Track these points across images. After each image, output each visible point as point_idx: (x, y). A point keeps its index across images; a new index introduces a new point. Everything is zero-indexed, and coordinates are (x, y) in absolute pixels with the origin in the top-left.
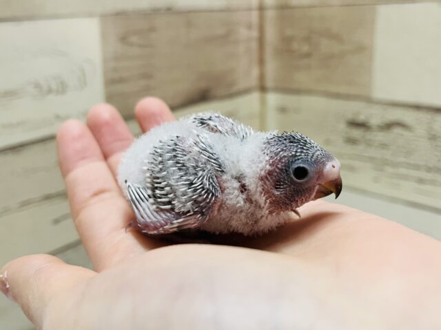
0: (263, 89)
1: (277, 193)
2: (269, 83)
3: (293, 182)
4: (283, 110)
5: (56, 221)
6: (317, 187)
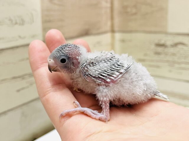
0: (113, 31)
2: (116, 29)
4: (123, 41)
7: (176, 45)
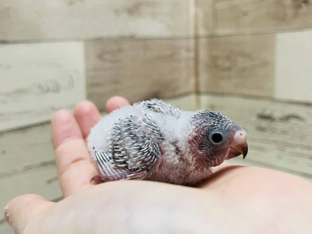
0: (198, 93)
1: (200, 153)
2: (202, 88)
3: (212, 145)
4: (211, 107)
5: (49, 182)
6: (229, 149)
7: (287, 118)
